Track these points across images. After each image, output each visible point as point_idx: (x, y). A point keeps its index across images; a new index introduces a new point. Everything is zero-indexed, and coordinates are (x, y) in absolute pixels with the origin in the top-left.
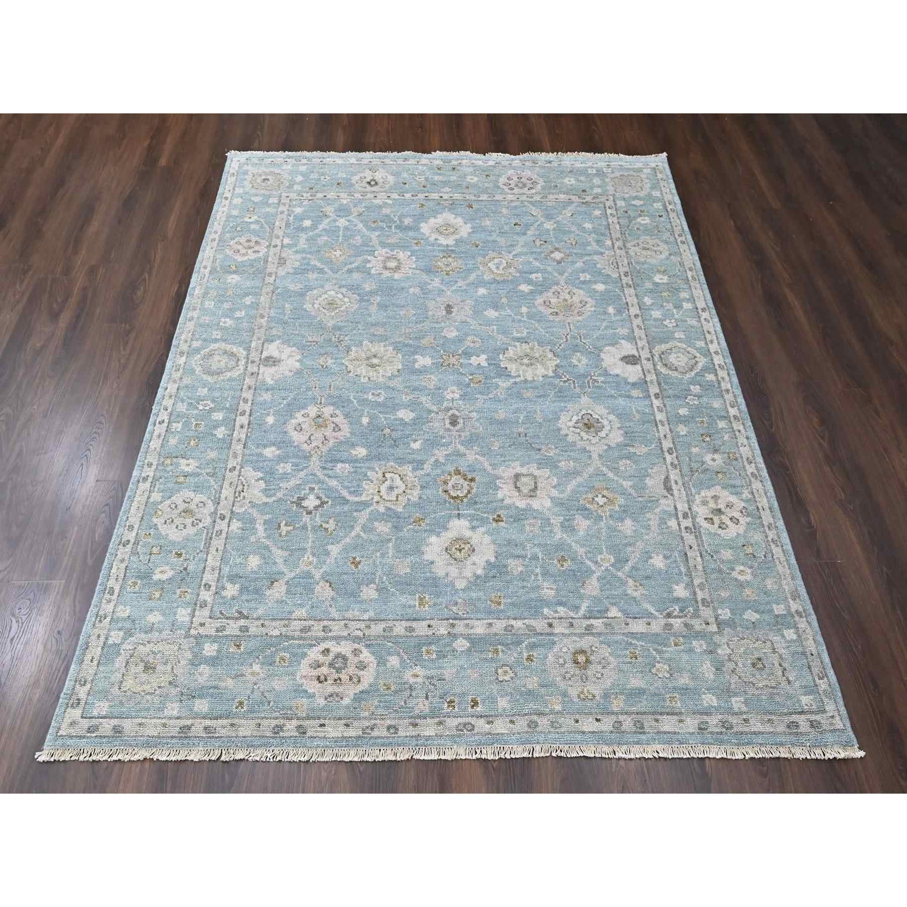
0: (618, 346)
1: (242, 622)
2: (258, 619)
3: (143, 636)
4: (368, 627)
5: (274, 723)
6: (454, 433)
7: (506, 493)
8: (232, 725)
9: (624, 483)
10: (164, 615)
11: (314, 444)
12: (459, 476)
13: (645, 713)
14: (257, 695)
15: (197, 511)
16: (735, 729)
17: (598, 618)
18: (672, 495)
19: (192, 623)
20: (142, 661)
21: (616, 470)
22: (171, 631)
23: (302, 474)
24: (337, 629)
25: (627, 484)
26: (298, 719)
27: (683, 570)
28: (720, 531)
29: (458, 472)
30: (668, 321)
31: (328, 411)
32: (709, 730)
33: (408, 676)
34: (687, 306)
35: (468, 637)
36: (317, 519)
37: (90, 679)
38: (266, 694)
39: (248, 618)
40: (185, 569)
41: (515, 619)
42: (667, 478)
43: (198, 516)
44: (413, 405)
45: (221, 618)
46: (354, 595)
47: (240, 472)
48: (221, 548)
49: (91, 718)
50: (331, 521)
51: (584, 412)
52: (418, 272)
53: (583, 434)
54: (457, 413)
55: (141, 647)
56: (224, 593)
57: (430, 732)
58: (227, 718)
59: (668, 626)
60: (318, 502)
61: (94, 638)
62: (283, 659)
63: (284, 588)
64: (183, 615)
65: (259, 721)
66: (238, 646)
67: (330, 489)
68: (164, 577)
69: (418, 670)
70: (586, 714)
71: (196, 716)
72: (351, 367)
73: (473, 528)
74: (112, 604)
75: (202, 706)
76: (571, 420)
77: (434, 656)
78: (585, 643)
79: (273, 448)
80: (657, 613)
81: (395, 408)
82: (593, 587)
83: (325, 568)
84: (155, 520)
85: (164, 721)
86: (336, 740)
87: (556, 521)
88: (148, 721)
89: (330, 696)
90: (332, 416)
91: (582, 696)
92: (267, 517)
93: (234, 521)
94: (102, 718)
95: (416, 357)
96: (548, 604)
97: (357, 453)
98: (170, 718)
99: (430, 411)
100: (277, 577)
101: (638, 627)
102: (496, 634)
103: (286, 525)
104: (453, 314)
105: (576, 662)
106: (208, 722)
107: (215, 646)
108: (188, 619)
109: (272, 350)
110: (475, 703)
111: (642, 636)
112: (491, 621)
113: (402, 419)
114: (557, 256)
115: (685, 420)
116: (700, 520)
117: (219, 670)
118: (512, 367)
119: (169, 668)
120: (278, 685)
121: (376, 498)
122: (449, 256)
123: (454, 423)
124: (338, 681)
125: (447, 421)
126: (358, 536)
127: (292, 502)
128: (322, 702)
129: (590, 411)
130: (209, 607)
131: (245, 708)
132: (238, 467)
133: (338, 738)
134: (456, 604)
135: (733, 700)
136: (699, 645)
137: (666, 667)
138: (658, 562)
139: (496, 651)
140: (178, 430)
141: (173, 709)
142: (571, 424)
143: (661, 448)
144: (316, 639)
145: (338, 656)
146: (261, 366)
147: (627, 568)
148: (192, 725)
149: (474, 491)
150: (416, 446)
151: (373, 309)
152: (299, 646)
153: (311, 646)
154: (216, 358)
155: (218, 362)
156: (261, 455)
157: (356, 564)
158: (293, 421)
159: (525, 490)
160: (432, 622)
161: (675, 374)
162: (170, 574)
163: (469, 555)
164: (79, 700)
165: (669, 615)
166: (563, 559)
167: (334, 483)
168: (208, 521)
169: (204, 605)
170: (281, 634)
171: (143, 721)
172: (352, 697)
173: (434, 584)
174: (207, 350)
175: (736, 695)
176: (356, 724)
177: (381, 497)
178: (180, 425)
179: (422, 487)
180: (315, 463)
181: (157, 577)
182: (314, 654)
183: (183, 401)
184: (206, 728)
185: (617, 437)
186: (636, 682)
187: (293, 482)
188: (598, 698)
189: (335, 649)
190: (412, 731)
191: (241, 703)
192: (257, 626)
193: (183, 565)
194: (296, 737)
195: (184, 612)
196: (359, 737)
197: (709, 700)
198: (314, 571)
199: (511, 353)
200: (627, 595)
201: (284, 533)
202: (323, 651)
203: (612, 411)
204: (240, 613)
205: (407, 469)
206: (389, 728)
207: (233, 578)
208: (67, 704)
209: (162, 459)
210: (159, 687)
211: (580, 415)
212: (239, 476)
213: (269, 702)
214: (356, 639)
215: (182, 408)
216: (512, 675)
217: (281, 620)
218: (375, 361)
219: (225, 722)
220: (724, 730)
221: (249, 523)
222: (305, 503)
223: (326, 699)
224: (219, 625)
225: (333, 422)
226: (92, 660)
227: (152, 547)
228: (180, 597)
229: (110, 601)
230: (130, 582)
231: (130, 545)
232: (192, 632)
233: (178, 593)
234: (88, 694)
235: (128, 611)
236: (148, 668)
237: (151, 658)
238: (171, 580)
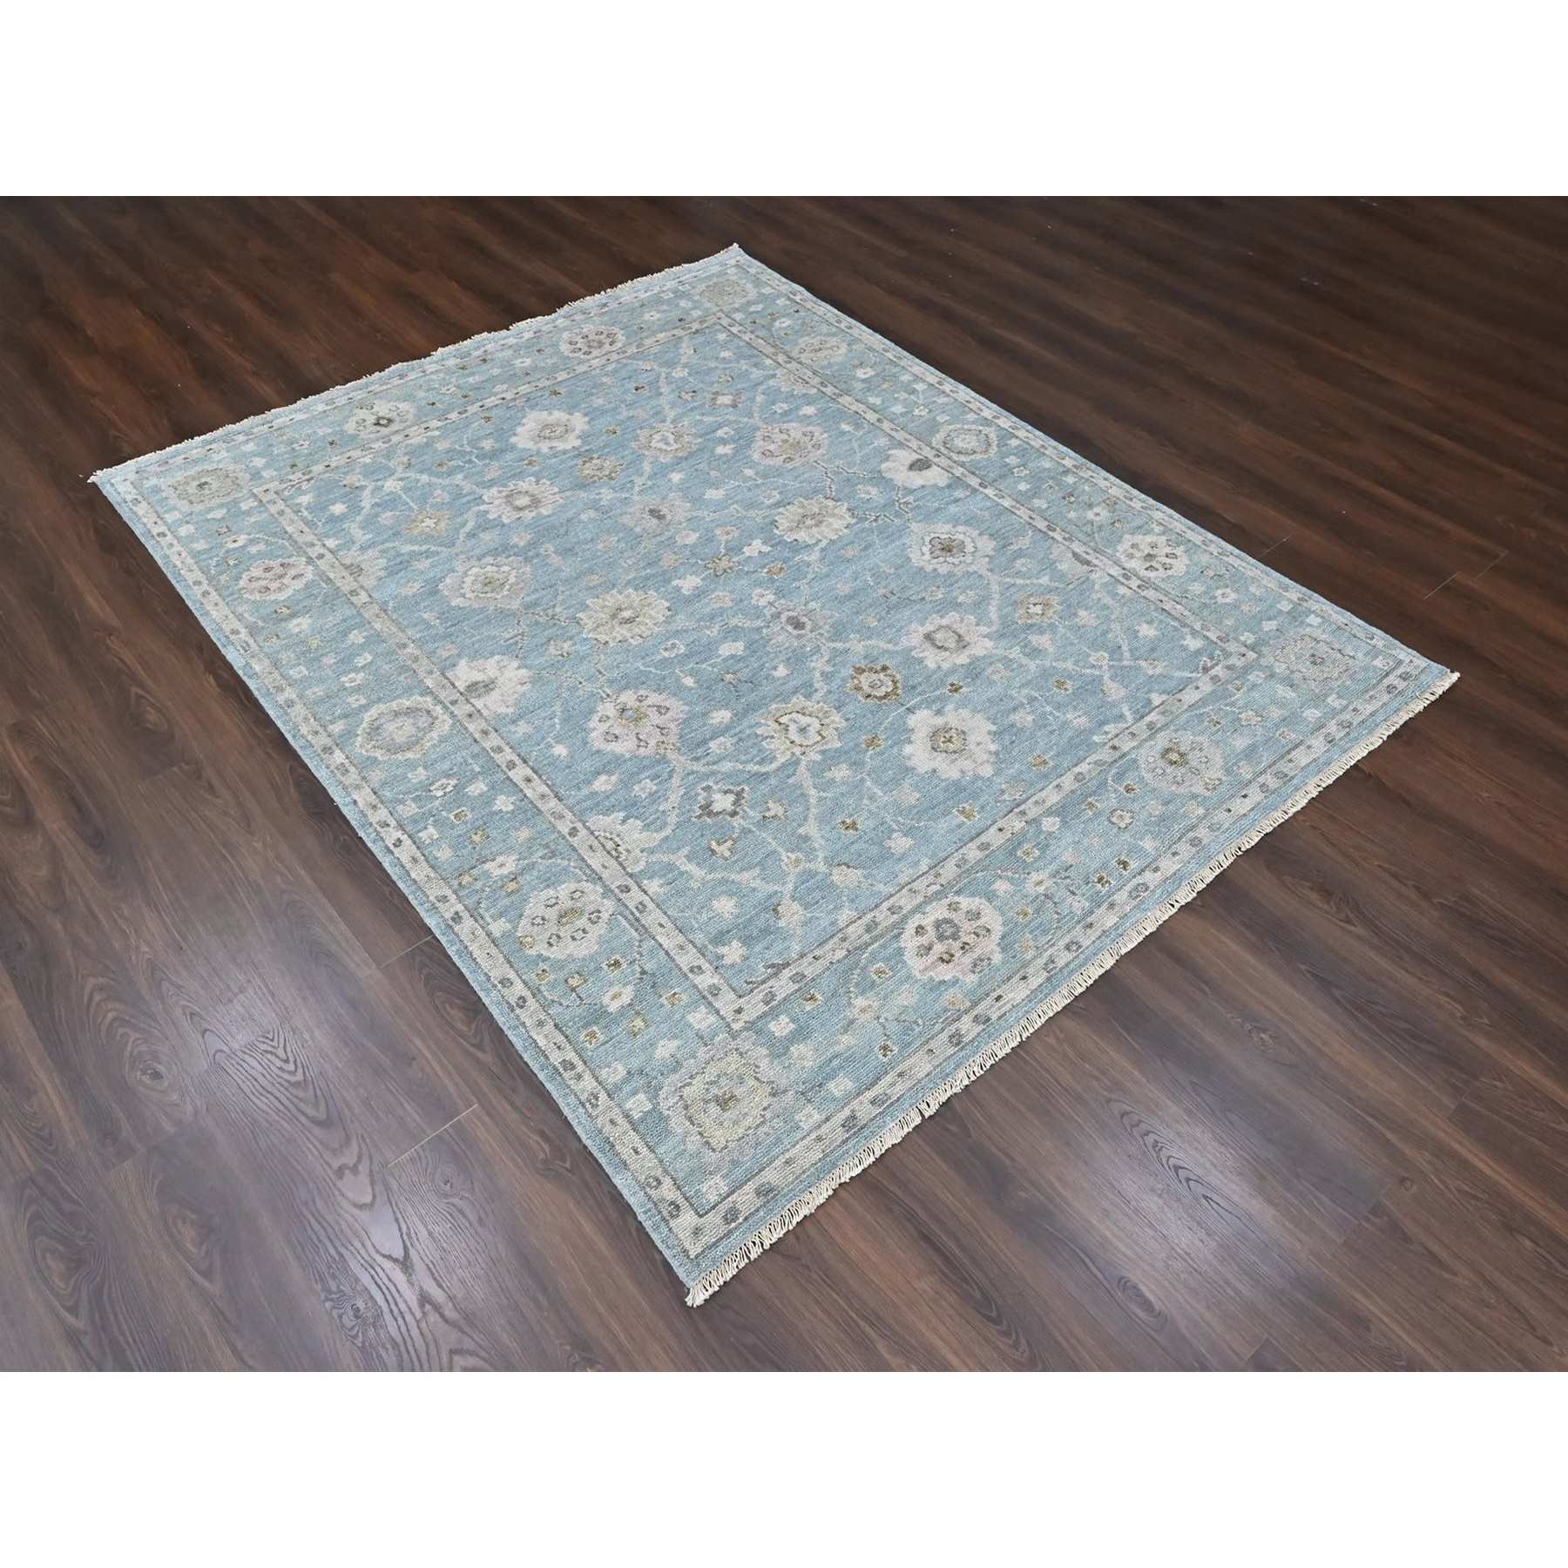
0: (891, 458)
1: (787, 973)
2: (802, 956)
3: (674, 1077)
4: (938, 875)
5: (944, 1036)
6: (810, 636)
7: (931, 658)
8: (900, 1075)
9: (1041, 581)
10: (675, 1037)
11: (652, 743)
12: (866, 674)
13: (1274, 763)
14: (893, 1028)
15: (579, 905)
16: (1355, 723)
17: (1150, 712)
18: (1095, 566)
19: (723, 1018)
20: (707, 1102)
21: (1018, 574)
22: (706, 1045)
23: (675, 781)
24: (906, 902)
25: (1045, 580)
26: (966, 1012)
27: (1176, 624)
28: (1170, 572)
29: (860, 671)
30: (917, 410)
31: (628, 698)
32: (1337, 738)
33: (1030, 888)
34: (920, 387)
35: (1050, 812)
36: (751, 813)
37: (659, 1173)
38: (903, 1017)
39: (788, 964)
40: (643, 972)
41: (1076, 765)
42: (1075, 554)
43: (591, 908)
44: (731, 633)
45: (756, 988)
46: (886, 855)
47: (588, 829)
48: (664, 920)
49: (713, 1208)
50: (771, 804)
51: (927, 539)
52: (568, 493)
53: (950, 559)
54: (791, 614)
55: (686, 1091)
56: (727, 961)
57: (1110, 920)
58: (886, 1073)
59: (1214, 679)
60: (731, 798)
61: (608, 1128)
62: (880, 972)
63: (796, 906)
64: (700, 1019)
65: (927, 1047)
66: (812, 998)
67: (728, 775)
68: (626, 999)
69: (1035, 877)
70: (1229, 799)
71: (847, 1099)
72: (603, 638)
73: (939, 712)
74: (587, 1076)
75: (840, 1086)
76: (923, 554)
77: (1037, 853)
78: (1162, 741)
79: (603, 778)
80: (1194, 674)
81: (710, 648)
82: (1115, 691)
83: (821, 855)
84: (533, 952)
85: (813, 1136)
86: (1029, 999)
87: (1015, 653)
88: (794, 1151)
89: (975, 966)
90: (640, 701)
91: (1210, 787)
92: (685, 851)
93: (645, 882)
94: (728, 1196)
95: (675, 583)
96: (1092, 732)
97: (718, 720)
98: (819, 1126)
99: (758, 629)
100: (774, 900)
101: (1190, 696)
102: (1073, 792)
103: (719, 844)
104: (669, 517)
105: (1172, 763)
106: (870, 1095)
107: (784, 1019)
108: (712, 1019)
109: (465, 674)
110: (1125, 865)
111: (1203, 702)
112: (1055, 783)
113: (732, 656)
114: (725, 400)
115: (1035, 493)
116: (1143, 573)
117: (818, 1037)
118: (802, 536)
119: (752, 1082)
120: (906, 998)
121: (797, 751)
122: (592, 458)
123: (798, 625)
124: (967, 947)
125: (790, 628)
126: (821, 799)
127: (699, 817)
128: (971, 979)
129: (933, 535)
130: (725, 988)
131: (896, 1049)
132: (579, 825)
133: (1028, 996)
134: (1003, 792)
135: (1329, 700)
136: (1255, 677)
137: (1250, 713)
138: (1147, 631)
139: (1091, 805)
140: (435, 837)
141: (809, 1116)
142: (927, 557)
143: (1040, 531)
144: (894, 926)
145: (938, 924)
146: (472, 700)
147: (1127, 655)
148: (853, 1111)
149: (898, 677)
150: (781, 671)
151: (556, 560)
152: (884, 947)
153: (897, 936)
154: (391, 727)
155: (400, 730)
156: (594, 794)
157: (854, 826)
158: (594, 734)
159: (951, 644)
160: (1000, 824)
161: (978, 457)
162: (629, 991)
163: (965, 740)
164: (672, 1203)
165: (1206, 670)
166: (1060, 684)
167: (726, 766)
168: (609, 906)
169: (715, 991)
170: (848, 951)
171: (787, 1156)
172: (998, 949)
173: (958, 790)
174: (364, 725)
175: (1326, 696)
176: (1031, 970)
177: (801, 746)
178: (431, 830)
179: (838, 708)
180: (679, 761)
181: (613, 1007)
182: (909, 942)
183: (402, 802)
184: (873, 1102)
185: (988, 545)
186: (1241, 743)
187: (674, 798)
188: (1224, 779)
189: (928, 921)
190: (1093, 934)
191: (885, 1048)
192: (810, 964)
193: (633, 972)
194: (984, 1030)
195: (698, 1015)
196: (1048, 979)
197: (1312, 714)
198: (811, 866)
199: (783, 523)
200: (1151, 677)
201: (727, 854)
202: (917, 932)
203: (956, 521)
204: (773, 966)
205: (798, 701)
206: (1068, 948)
207: (720, 938)
208: (663, 1220)
209: (455, 883)
210: (765, 1109)
211: (927, 543)
212: (592, 833)
213: (915, 1022)
214: (938, 896)
215: (410, 809)
216: (1129, 815)
217: (831, 937)
218: (627, 614)
219: (889, 1079)
220: (1348, 730)
221: (669, 872)
222: (716, 807)
223: (974, 972)
224: (761, 996)
225: (649, 706)
226: (637, 1153)
227: (566, 981)
228: (673, 1004)
229: (579, 1077)
230: (582, 1038)
231: (531, 1001)
232: (736, 1026)
233: (665, 1002)
234: (679, 1188)
235: (620, 1068)
236: (724, 1103)
237: (715, 1091)
238: (638, 997)
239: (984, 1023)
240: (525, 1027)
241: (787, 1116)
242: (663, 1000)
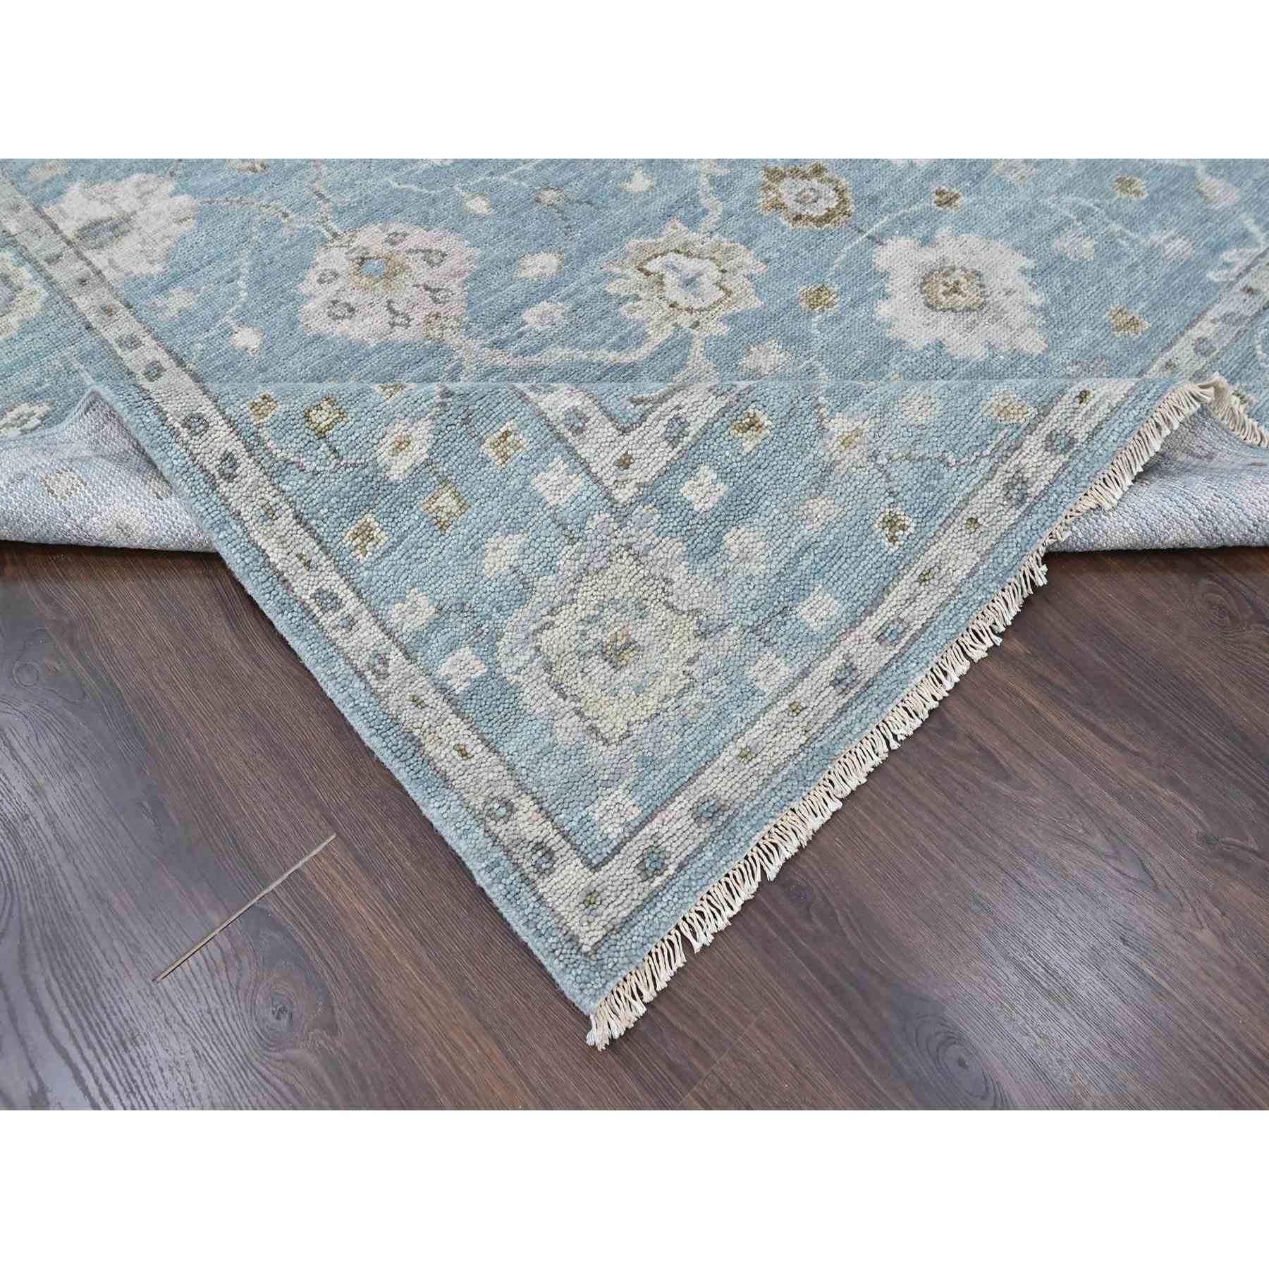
3: (522, 614)
5: (996, 487)
8: (923, 578)
10: (514, 528)
14: (905, 476)
19: (598, 481)
20: (584, 656)
22: (572, 541)
26: (1031, 429)
37: (508, 789)
38: (919, 451)
40: (447, 393)
45: (651, 410)
49: (616, 850)
55: (545, 638)
58: (898, 577)
61: (409, 714)
64: (556, 485)
65: (966, 514)
66: (752, 424)
68: (419, 451)
71: (835, 636)
74: (365, 620)
75: (820, 609)
85: (784, 704)
88: (752, 734)
94: (642, 826)
98: (793, 687)
106: (873, 623)
107: (707, 473)
108: (579, 482)
117: (771, 507)
119: (661, 613)
120: (920, 408)
130: (595, 415)
131: (911, 523)
141: (771, 670)
148: (847, 657)
162: (422, 433)
164: (539, 846)
169: (577, 420)
171: (742, 743)
181: (398, 470)
184: (881, 637)
191: (892, 523)
193: (428, 394)
194: (1065, 465)
195: (553, 478)
208: (525, 879)
210: (691, 662)
213: (943, 459)
219: (902, 588)
224: (662, 426)
226: (464, 755)
227: (307, 416)
228: (506, 457)
229: (350, 623)
230: (347, 542)
231: (246, 464)
232: (623, 495)
233: (491, 453)
234: (548, 816)
235: (423, 601)
236: (615, 654)
237: (596, 634)
238: (441, 447)
239: (1064, 451)
240: (241, 523)
241: (730, 672)
242: (487, 450)
